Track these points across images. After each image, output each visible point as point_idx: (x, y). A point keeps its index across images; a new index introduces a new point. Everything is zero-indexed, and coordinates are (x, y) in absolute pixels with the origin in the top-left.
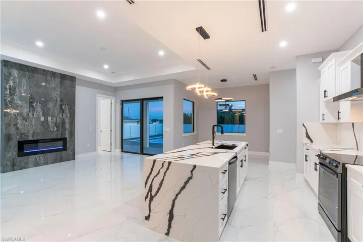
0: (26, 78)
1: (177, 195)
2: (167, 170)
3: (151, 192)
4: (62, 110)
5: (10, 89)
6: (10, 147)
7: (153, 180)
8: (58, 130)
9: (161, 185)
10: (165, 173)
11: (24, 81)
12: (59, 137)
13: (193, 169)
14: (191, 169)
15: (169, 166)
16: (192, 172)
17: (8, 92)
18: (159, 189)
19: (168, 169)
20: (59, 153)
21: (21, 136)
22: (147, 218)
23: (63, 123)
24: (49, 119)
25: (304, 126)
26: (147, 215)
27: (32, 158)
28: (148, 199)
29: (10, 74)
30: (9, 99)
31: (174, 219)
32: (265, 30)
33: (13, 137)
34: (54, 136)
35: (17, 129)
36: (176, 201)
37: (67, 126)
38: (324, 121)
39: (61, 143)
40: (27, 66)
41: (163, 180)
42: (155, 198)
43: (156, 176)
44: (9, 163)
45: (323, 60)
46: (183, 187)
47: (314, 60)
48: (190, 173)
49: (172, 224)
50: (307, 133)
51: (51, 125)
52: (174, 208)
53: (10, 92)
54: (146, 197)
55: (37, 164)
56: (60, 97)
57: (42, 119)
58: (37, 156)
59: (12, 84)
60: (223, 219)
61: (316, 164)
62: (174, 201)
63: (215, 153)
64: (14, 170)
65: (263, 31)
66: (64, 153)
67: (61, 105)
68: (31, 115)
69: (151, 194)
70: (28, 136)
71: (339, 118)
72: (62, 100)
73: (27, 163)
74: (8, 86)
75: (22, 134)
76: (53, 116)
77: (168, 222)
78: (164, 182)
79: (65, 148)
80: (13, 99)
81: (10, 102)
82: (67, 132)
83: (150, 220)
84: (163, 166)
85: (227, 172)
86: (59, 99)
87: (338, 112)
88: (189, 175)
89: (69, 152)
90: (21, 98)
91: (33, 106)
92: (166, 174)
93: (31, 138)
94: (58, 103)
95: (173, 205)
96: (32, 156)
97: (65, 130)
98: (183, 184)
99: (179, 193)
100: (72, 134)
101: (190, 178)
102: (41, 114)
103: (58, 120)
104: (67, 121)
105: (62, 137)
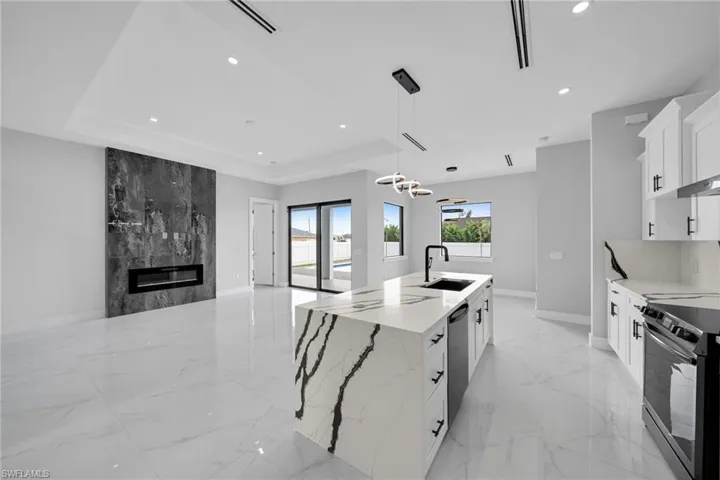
0: (140, 174)
1: (347, 378)
2: (330, 330)
3: (305, 368)
4: (195, 222)
5: (117, 190)
6: (118, 278)
7: (308, 346)
8: (190, 253)
9: (320, 356)
10: (327, 335)
11: (137, 177)
12: (191, 263)
13: (375, 332)
14: (371, 332)
15: (333, 323)
16: (372, 336)
17: (114, 196)
18: (318, 363)
19: (332, 327)
20: (192, 288)
21: (134, 263)
22: (299, 414)
23: (198, 242)
24: (176, 236)
25: (607, 246)
26: (298, 409)
27: (149, 295)
28: (300, 380)
29: (117, 168)
30: (116, 206)
31: (342, 423)
32: (527, 65)
33: (122, 263)
34: (183, 263)
35: (127, 250)
36: (346, 390)
37: (204, 246)
38: (652, 238)
39: (194, 273)
40: (140, 155)
41: (324, 348)
42: (312, 381)
43: (313, 339)
44: (116, 303)
45: (650, 118)
46: (358, 365)
47: (628, 119)
48: (369, 340)
49: (339, 432)
50: (614, 260)
51: (179, 245)
52: (343, 403)
53: (117, 195)
54: (298, 377)
55: (157, 306)
56: (192, 203)
57: (165, 236)
58: (158, 292)
59: (119, 183)
60: (436, 433)
61: (636, 324)
62: (342, 389)
63: (427, 298)
64: (123, 313)
65: (521, 67)
66: (198, 287)
67: (193, 215)
68: (147, 229)
69: (305, 372)
70: (143, 262)
71: (689, 232)
72: (194, 207)
73: (142, 304)
74: (113, 187)
75: (134, 259)
76: (180, 232)
77: (332, 428)
78: (325, 352)
79: (200, 281)
80: (121, 206)
81: (116, 210)
82: (203, 255)
83: (303, 418)
84: (324, 321)
85: (445, 339)
86: (190, 205)
87: (689, 220)
88: (368, 343)
89: (206, 285)
90: (134, 204)
91: (150, 216)
92: (329, 337)
93: (147, 266)
94: (189, 211)
95: (341, 398)
96: (149, 293)
97: (201, 252)
98: (357, 359)
99: (352, 374)
100: (212, 259)
101: (369, 349)
102: (163, 228)
103: (189, 237)
104: (204, 239)
105: (196, 263)
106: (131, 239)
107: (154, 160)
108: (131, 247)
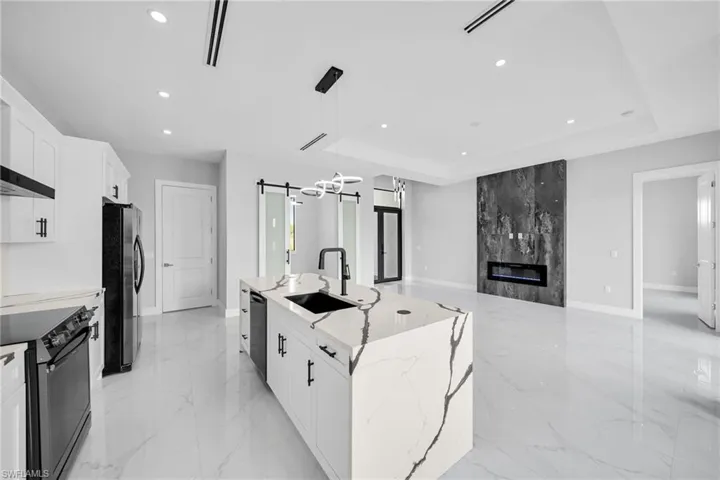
0: (495, 189)
4: (538, 221)
5: (482, 205)
6: (482, 266)
8: (533, 253)
11: (492, 192)
17: (480, 209)
20: (535, 287)
21: (491, 257)
23: (541, 241)
24: (520, 236)
27: (501, 285)
29: (482, 189)
30: (481, 216)
33: (484, 256)
34: (526, 262)
35: (487, 247)
37: (548, 246)
39: (537, 272)
44: (482, 283)
51: (523, 245)
53: (482, 209)
55: (505, 294)
56: (536, 202)
57: (511, 236)
58: (506, 283)
59: (483, 200)
64: (485, 292)
66: (541, 288)
67: (537, 215)
68: (499, 231)
70: (497, 257)
72: (538, 206)
73: (495, 289)
74: (480, 203)
75: (491, 255)
76: (525, 232)
79: (543, 283)
80: (483, 216)
81: (482, 219)
82: (547, 256)
86: (533, 205)
89: (550, 290)
90: (490, 214)
91: (500, 221)
93: (499, 260)
94: (532, 211)
96: (500, 282)
97: (545, 252)
100: (559, 261)
102: (510, 230)
103: (532, 237)
104: (548, 238)
105: (539, 264)
106: (489, 239)
107: (502, 174)
108: (488, 244)
